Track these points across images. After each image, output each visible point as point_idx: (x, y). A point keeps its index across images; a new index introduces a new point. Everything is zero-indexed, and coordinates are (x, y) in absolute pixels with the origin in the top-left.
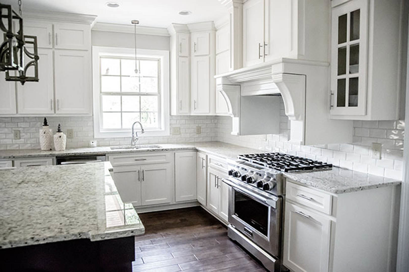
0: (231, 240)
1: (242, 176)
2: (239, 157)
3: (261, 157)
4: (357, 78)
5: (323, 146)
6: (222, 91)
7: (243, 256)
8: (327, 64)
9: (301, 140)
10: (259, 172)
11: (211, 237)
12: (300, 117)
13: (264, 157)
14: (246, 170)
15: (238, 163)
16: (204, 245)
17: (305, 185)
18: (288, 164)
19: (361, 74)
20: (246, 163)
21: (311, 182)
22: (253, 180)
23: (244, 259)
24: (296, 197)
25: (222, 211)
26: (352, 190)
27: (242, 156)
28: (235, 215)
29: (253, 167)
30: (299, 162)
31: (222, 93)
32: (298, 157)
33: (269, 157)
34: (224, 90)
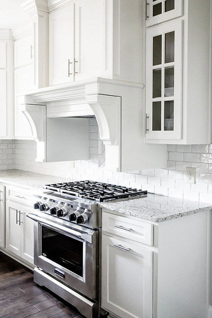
0: (38, 286)
1: (51, 209)
2: (46, 187)
3: (71, 186)
4: (173, 101)
5: (137, 172)
6: (25, 112)
7: (53, 305)
8: (142, 86)
9: (117, 165)
10: (71, 203)
11: (13, 286)
12: (116, 141)
13: (74, 186)
14: (54, 201)
15: (46, 194)
16: (5, 297)
17: (123, 215)
18: (102, 192)
19: (176, 98)
20: (55, 194)
21: (130, 211)
22: (64, 213)
23: (56, 307)
24: (114, 229)
25: (24, 252)
26: (172, 217)
27: (49, 185)
28: (42, 255)
29: (63, 197)
30: (114, 190)
31: (24, 113)
32: (110, 185)
33: (79, 186)
34: (27, 110)
